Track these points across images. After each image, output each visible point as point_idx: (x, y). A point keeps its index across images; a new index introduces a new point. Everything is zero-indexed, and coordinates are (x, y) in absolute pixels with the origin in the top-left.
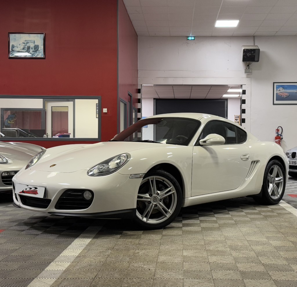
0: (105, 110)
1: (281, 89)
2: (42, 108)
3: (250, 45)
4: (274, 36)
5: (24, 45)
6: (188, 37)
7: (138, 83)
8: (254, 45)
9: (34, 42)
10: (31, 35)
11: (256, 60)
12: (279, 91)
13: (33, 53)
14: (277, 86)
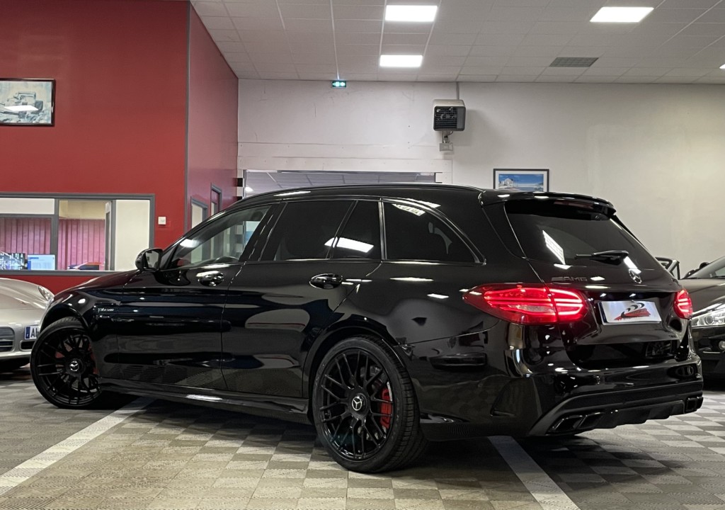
0: (162, 220)
1: (508, 181)
2: (53, 213)
3: (447, 99)
4: (494, 82)
5: (16, 100)
6: (334, 82)
7: (239, 167)
8: (458, 100)
9: (35, 96)
10: (28, 82)
11: (459, 126)
12: (505, 185)
13: (32, 115)
14: (501, 176)
